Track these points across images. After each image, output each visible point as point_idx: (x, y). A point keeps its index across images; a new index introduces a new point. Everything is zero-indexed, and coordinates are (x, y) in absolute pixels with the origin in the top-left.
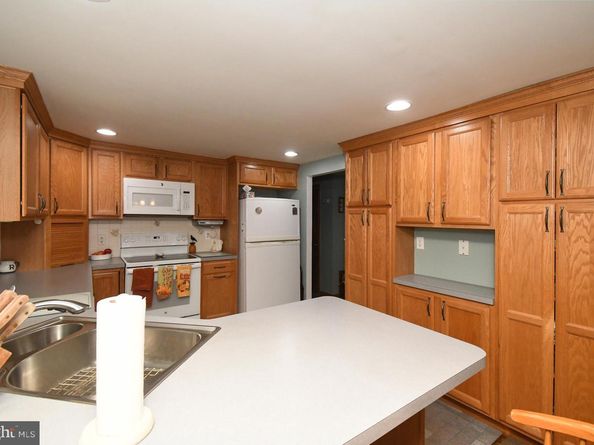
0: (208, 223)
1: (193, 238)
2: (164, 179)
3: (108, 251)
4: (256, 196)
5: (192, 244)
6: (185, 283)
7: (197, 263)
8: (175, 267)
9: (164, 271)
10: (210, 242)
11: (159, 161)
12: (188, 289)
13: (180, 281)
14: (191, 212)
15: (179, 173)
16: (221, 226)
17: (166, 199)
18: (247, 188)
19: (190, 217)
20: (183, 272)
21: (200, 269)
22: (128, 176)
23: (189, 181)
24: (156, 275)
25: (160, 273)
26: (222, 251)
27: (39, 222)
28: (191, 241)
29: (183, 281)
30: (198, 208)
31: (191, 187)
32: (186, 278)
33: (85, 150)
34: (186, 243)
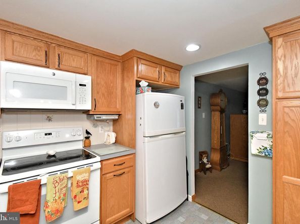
0: (104, 117)
1: (88, 133)
2: (57, 69)
5: (87, 138)
6: (82, 191)
7: (95, 163)
8: (70, 174)
9: (55, 182)
10: (104, 135)
11: (51, 49)
12: (87, 198)
13: (76, 189)
14: (88, 106)
16: (114, 121)
17: (60, 91)
18: (143, 84)
19: (86, 112)
20: (80, 178)
21: (99, 171)
23: (85, 74)
25: (50, 186)
28: (86, 136)
29: (80, 189)
31: (87, 80)
32: (85, 184)
34: (82, 138)
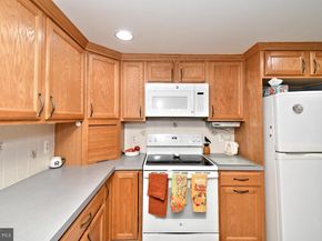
0: (223, 125)
1: (207, 140)
2: (179, 82)
3: (137, 149)
4: (289, 91)
5: (206, 145)
6: (200, 196)
7: (213, 172)
8: (189, 176)
11: (175, 66)
12: (204, 204)
13: (195, 193)
14: (205, 113)
15: (193, 75)
16: (236, 129)
17: (182, 101)
18: (275, 82)
19: (204, 119)
20: (199, 182)
22: (149, 82)
23: (203, 82)
24: (170, 182)
25: (174, 181)
26: (239, 154)
27: (78, 124)
28: (205, 143)
29: (198, 193)
30: (212, 109)
32: (202, 190)
33: (117, 63)
